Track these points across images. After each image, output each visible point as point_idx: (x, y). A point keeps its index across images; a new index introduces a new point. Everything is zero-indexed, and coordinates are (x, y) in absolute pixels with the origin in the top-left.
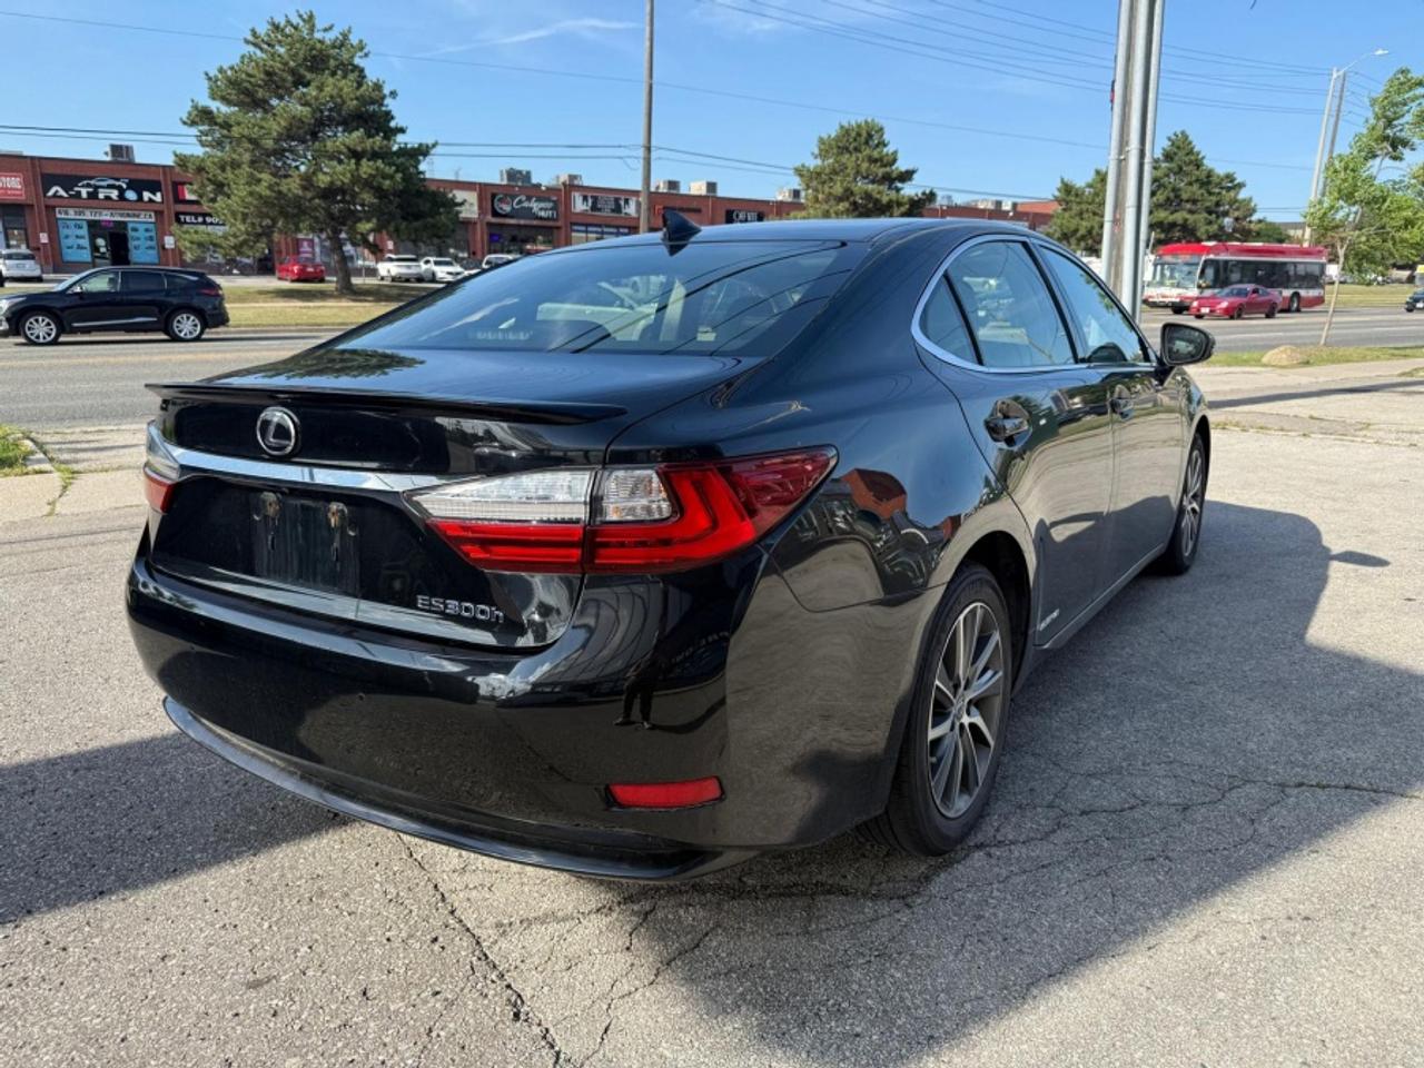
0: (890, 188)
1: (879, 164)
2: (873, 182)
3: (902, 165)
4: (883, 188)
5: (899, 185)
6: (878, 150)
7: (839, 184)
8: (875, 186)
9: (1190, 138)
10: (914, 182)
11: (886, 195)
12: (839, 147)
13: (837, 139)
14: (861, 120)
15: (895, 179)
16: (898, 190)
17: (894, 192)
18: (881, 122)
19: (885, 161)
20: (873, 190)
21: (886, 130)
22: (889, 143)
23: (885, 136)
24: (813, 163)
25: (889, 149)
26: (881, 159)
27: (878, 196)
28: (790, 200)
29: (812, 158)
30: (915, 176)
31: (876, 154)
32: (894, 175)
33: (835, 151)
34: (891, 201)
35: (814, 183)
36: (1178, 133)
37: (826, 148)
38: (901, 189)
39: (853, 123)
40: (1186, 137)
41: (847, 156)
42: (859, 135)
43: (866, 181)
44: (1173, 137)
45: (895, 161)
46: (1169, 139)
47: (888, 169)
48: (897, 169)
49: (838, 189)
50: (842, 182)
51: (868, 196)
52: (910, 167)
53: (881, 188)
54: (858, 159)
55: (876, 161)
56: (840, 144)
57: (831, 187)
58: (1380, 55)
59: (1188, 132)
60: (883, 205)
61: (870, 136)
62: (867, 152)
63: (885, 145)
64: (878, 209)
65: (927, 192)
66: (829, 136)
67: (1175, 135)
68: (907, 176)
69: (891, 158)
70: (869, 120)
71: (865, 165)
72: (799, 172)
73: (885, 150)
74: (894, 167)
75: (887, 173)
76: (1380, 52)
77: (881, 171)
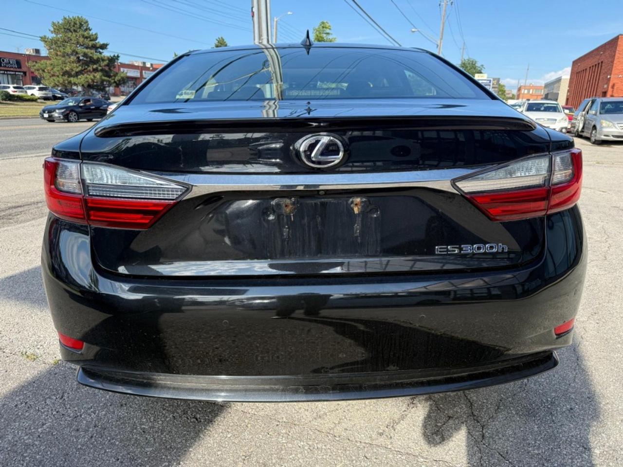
0: (96, 52)
1: (89, 39)
2: (87, 48)
3: (101, 41)
4: (93, 51)
5: (101, 51)
6: (87, 32)
7: (68, 47)
8: (89, 50)
9: (225, 41)
10: (108, 50)
11: (96, 56)
12: (65, 29)
13: (63, 25)
14: (75, 16)
15: (98, 48)
16: (101, 53)
17: (98, 54)
18: (85, 17)
19: (92, 38)
20: (88, 52)
21: (89, 22)
22: (91, 29)
23: (89, 26)
24: (51, 36)
25: (93, 32)
26: (89, 37)
27: (91, 55)
28: (34, 54)
29: (50, 33)
30: (108, 47)
31: (86, 34)
32: (98, 46)
33: (63, 30)
34: (98, 58)
35: (54, 46)
36: (220, 38)
37: (57, 28)
38: (103, 52)
39: (71, 17)
40: (223, 40)
41: (70, 34)
42: (75, 23)
43: (83, 47)
44: (218, 39)
45: (96, 38)
46: (217, 40)
47: (93, 42)
48: (99, 42)
49: (68, 50)
50: (71, 46)
51: (85, 55)
52: (105, 42)
53: (92, 51)
54: (77, 36)
55: (87, 38)
56: (65, 27)
57: (64, 49)
58: (290, 14)
59: (224, 38)
60: (95, 60)
61: (81, 25)
62: (81, 32)
63: (90, 30)
64: (92, 62)
65: (116, 55)
66: (58, 23)
67: (219, 38)
68: (104, 46)
69: (95, 37)
70: (80, 17)
71: (81, 40)
72: (44, 39)
73: (91, 32)
74: (97, 42)
75: (94, 44)
76: (289, 13)
77: (91, 43)
